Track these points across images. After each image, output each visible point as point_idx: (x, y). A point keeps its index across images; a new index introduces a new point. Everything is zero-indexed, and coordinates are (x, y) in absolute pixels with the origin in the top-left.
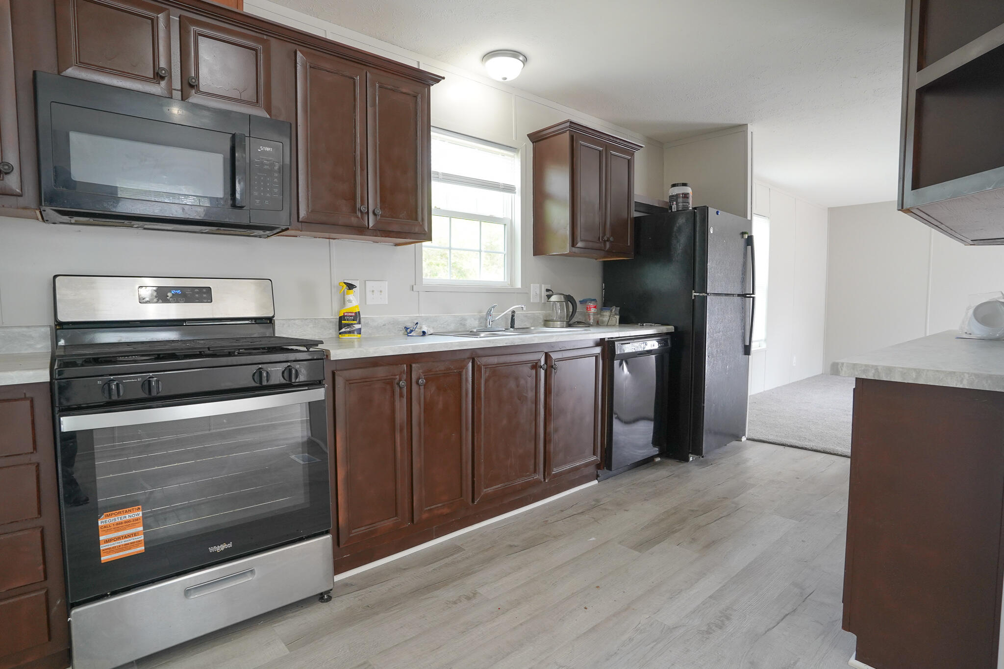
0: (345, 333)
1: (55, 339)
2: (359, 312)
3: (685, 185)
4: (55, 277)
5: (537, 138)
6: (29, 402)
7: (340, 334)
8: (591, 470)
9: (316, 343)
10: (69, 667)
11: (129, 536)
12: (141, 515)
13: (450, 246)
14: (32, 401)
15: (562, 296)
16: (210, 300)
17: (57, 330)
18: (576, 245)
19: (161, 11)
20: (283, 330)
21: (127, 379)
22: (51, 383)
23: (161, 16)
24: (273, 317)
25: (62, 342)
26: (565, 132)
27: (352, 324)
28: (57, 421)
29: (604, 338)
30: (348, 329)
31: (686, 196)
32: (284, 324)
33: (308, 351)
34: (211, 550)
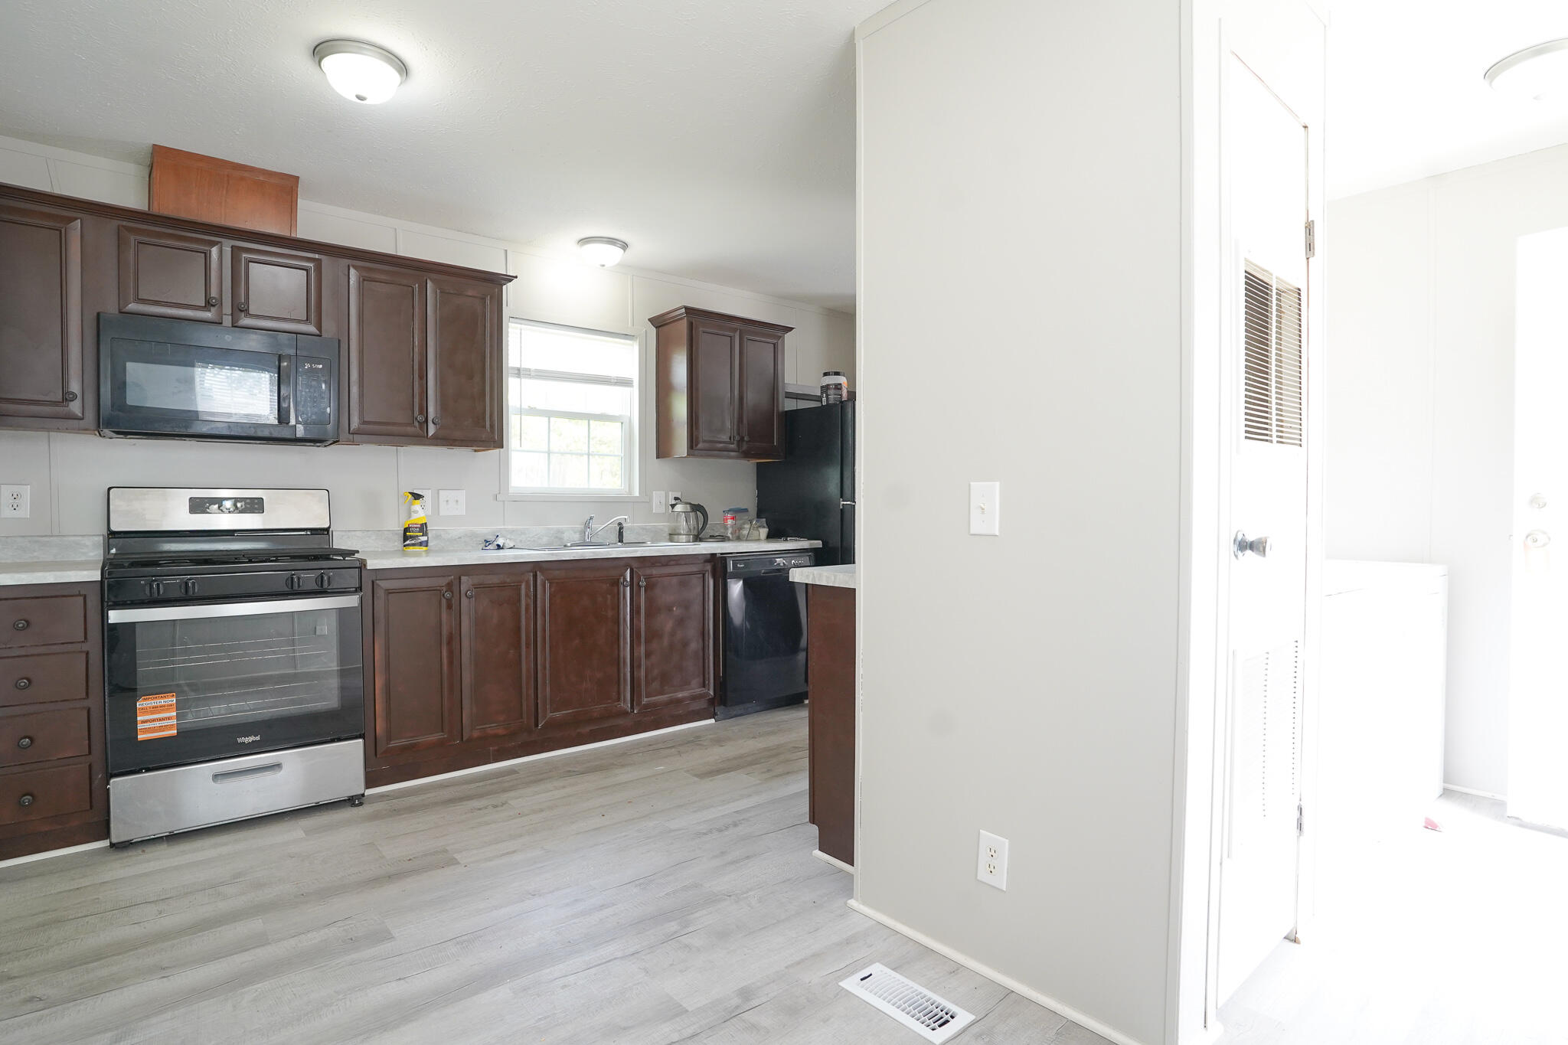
0: (408, 545)
1: (108, 548)
2: (426, 523)
3: (837, 374)
4: (109, 489)
5: (660, 323)
6: (82, 598)
7: (404, 546)
8: (702, 704)
9: (353, 553)
10: (107, 839)
11: (163, 719)
12: (175, 701)
13: (549, 450)
14: (85, 597)
15: (688, 506)
16: (261, 510)
17: (109, 538)
18: (696, 445)
19: (213, 244)
20: (339, 542)
21: (166, 580)
22: (102, 582)
23: (215, 251)
24: (329, 527)
25: (113, 551)
26: (681, 319)
27: (417, 536)
28: (106, 615)
29: (716, 554)
30: (413, 542)
31: (838, 387)
32: (343, 536)
33: (344, 559)
34: (240, 740)
